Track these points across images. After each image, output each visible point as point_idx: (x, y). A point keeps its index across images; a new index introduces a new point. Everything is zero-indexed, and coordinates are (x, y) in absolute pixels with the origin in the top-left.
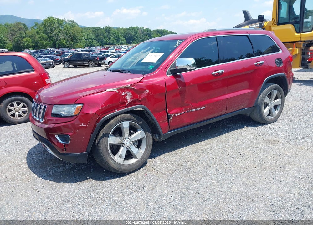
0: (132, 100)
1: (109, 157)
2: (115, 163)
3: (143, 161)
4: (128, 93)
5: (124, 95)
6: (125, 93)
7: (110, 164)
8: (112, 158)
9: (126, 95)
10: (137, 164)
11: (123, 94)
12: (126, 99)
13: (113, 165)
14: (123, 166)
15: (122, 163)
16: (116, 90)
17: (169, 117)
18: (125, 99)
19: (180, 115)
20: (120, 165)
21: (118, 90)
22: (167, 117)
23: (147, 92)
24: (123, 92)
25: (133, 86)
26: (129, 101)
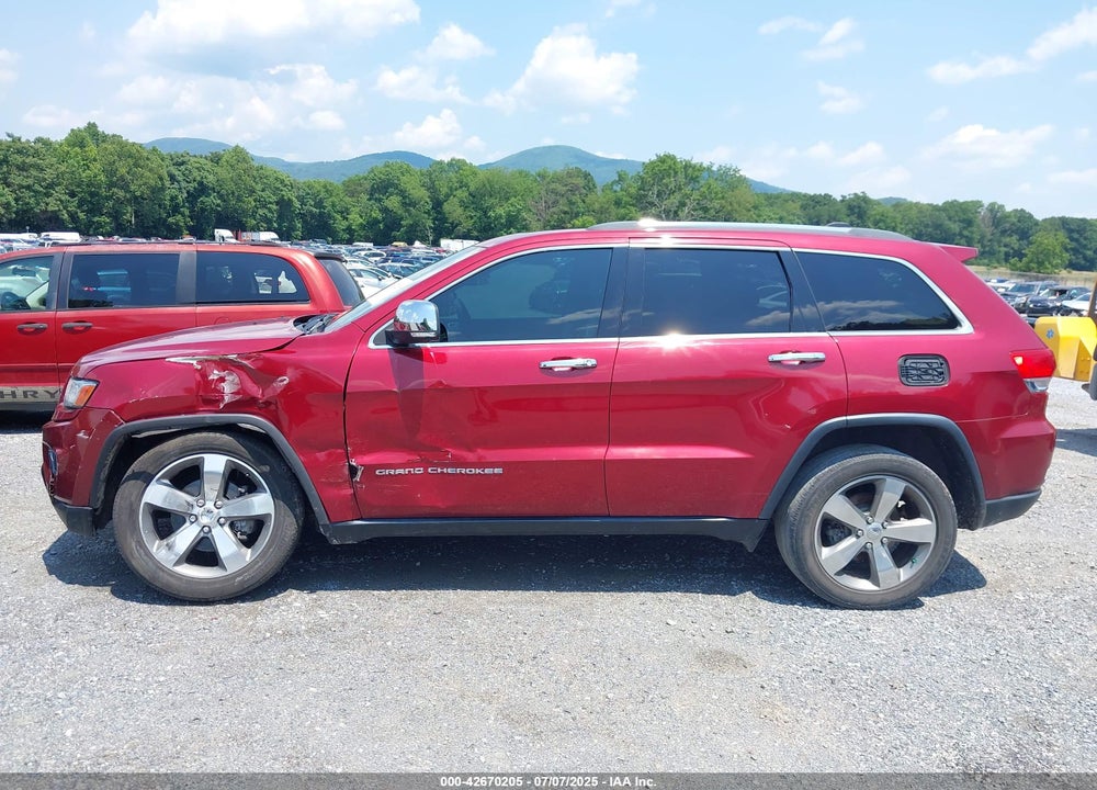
0: (238, 397)
1: (132, 535)
2: (145, 558)
3: (239, 582)
4: (229, 374)
5: (216, 378)
6: (222, 374)
7: (130, 558)
8: (141, 544)
9: (222, 380)
10: (217, 586)
11: (215, 375)
12: (221, 392)
13: (138, 562)
14: (169, 574)
15: (170, 566)
16: (195, 362)
17: (353, 471)
18: (219, 391)
19: (395, 475)
20: (161, 568)
21: (199, 362)
22: (346, 472)
23: (285, 382)
24: (216, 372)
25: (247, 359)
26: (227, 399)
